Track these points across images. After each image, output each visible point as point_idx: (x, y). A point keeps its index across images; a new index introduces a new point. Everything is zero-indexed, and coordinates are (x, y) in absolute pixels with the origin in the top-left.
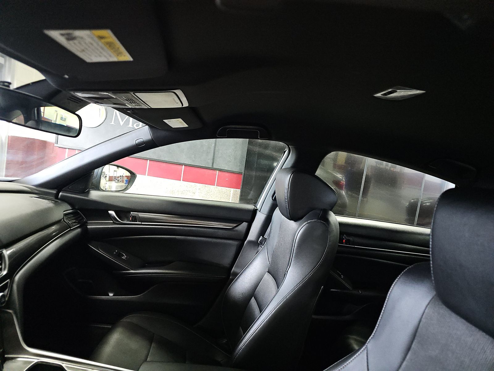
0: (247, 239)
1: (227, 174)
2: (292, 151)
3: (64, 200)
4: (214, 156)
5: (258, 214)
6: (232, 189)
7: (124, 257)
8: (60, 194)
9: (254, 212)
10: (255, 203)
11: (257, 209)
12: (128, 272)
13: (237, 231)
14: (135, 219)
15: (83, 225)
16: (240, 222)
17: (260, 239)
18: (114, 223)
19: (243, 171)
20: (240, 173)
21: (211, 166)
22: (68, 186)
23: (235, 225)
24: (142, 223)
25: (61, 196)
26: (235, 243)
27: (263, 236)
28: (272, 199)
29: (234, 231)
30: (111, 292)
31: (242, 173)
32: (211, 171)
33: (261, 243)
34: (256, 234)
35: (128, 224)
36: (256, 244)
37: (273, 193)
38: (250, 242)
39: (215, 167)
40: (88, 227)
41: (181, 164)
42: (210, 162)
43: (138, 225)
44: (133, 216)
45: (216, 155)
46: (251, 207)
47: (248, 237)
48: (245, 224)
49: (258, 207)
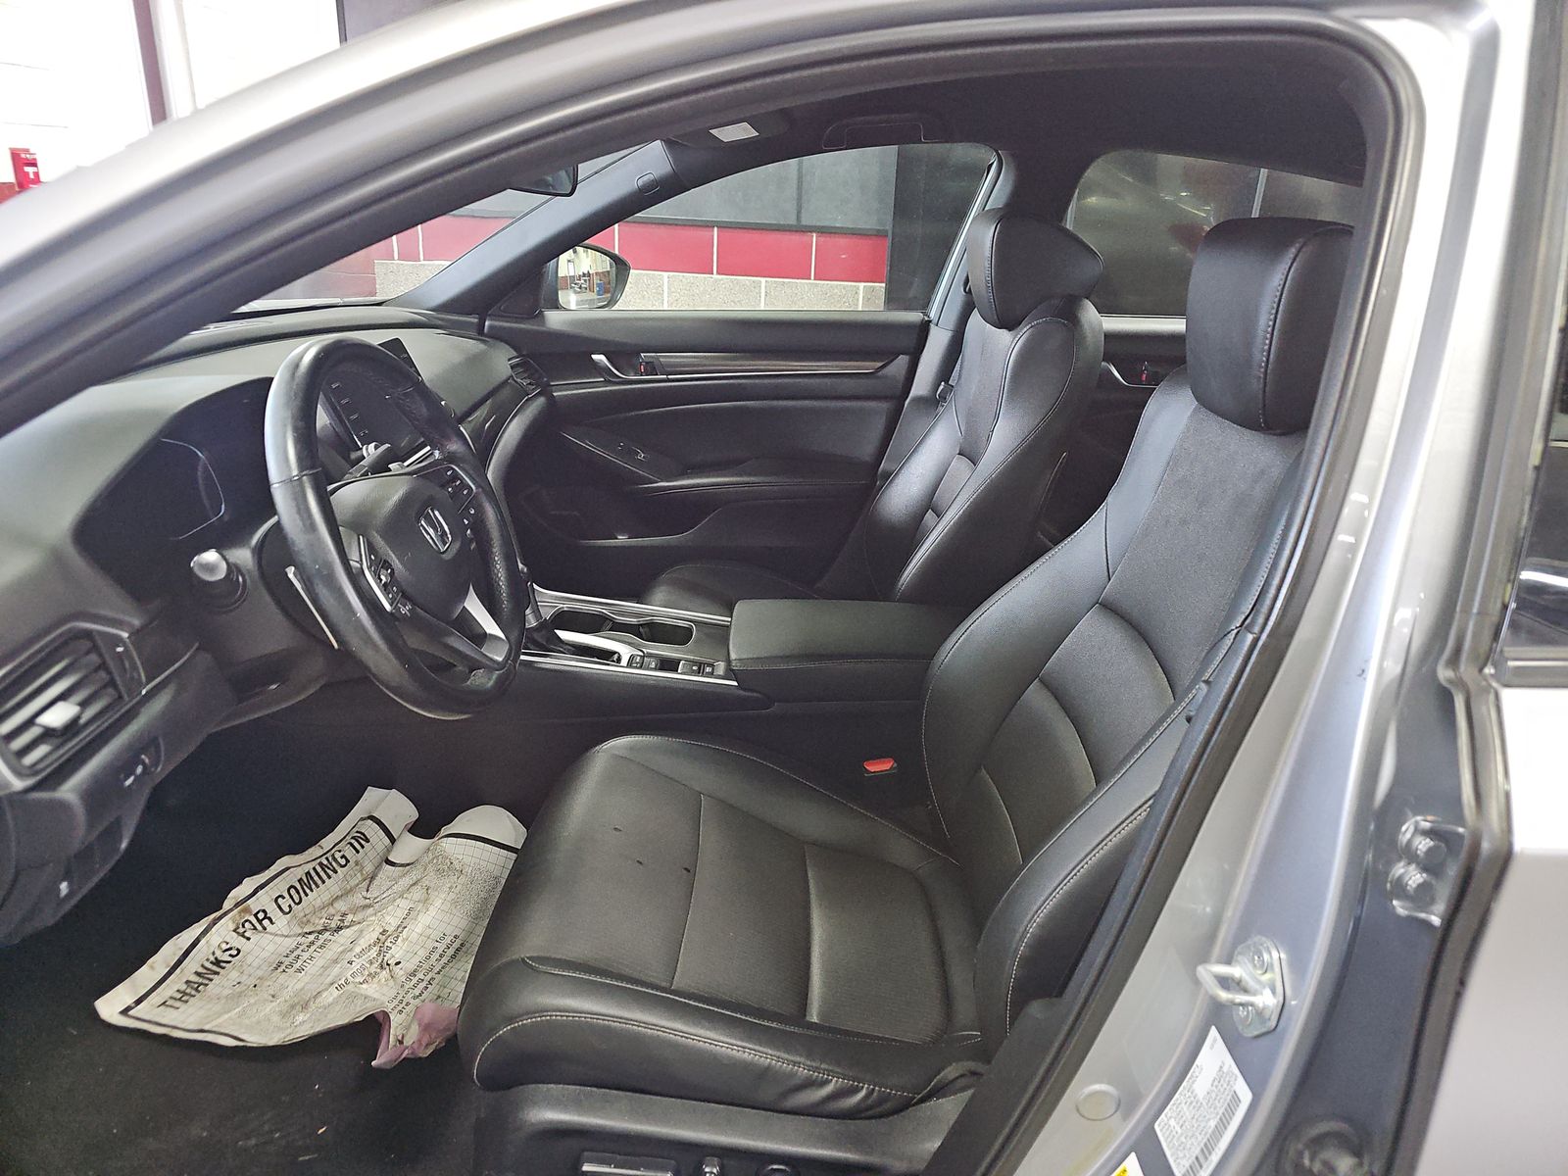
0: (911, 395)
1: (842, 241)
2: (1006, 163)
3: (497, 336)
4: (800, 188)
5: (934, 331)
6: (862, 285)
7: (641, 456)
8: (487, 323)
9: (924, 329)
10: (925, 306)
11: (930, 321)
12: (655, 485)
13: (885, 377)
14: (652, 368)
15: (546, 391)
16: (890, 355)
17: (941, 387)
18: (607, 382)
19: (889, 227)
20: (880, 234)
21: (792, 221)
22: (499, 305)
23: (880, 364)
24: (670, 377)
25: (490, 327)
26: (884, 406)
27: (947, 382)
28: (965, 290)
29: (878, 377)
30: (622, 534)
31: (887, 231)
32: (796, 238)
33: (943, 398)
34: (931, 380)
35: (635, 381)
36: (933, 402)
37: (964, 278)
38: (919, 400)
39: (805, 221)
40: (555, 394)
41: (709, 225)
42: (791, 207)
43: (659, 382)
44: (647, 363)
45: (805, 185)
46: (915, 317)
47: (913, 389)
48: (902, 361)
49: (933, 314)
